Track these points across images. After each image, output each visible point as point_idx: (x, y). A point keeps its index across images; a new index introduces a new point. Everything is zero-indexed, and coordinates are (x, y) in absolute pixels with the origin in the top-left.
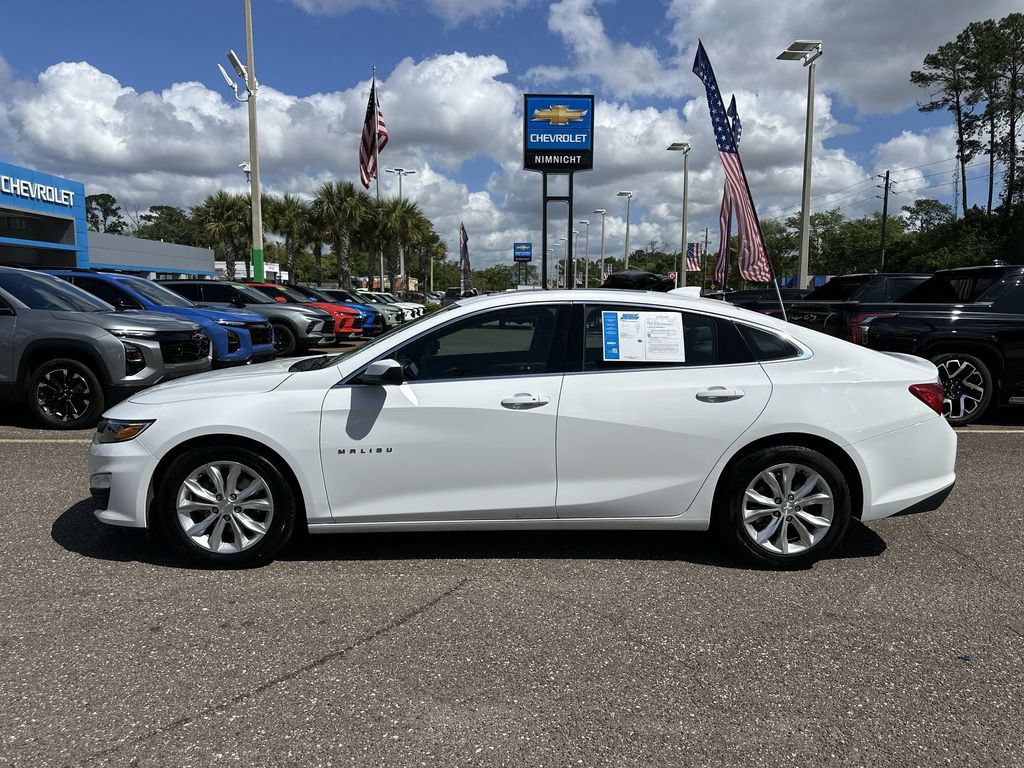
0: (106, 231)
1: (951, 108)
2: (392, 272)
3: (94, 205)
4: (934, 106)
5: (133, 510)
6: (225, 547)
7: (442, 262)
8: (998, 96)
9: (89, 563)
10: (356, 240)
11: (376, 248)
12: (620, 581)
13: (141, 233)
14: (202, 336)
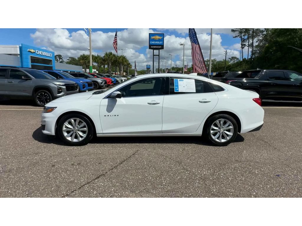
0: (60, 62)
1: (240, 37)
2: (120, 71)
3: (57, 57)
4: (236, 37)
5: (51, 130)
6: (75, 140)
7: (131, 69)
8: (250, 35)
9: (40, 144)
10: (112, 64)
11: (117, 66)
12: (179, 150)
13: (67, 63)
14: (76, 85)
